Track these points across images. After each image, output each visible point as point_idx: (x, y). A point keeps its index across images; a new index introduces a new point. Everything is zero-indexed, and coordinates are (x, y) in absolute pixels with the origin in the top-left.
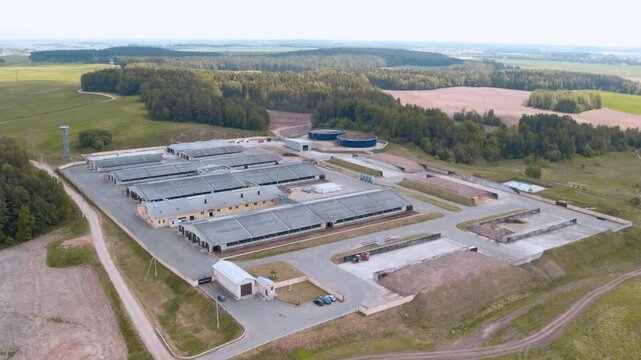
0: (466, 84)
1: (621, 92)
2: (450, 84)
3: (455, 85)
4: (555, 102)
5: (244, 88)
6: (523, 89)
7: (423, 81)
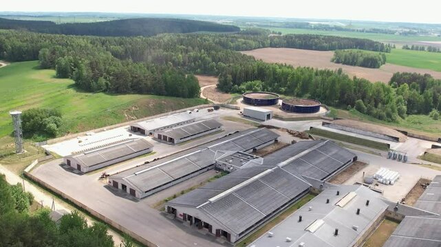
0: (272, 46)
1: (373, 50)
2: (261, 46)
3: (264, 46)
4: (361, 59)
5: (126, 52)
6: (312, 49)
7: (245, 43)
